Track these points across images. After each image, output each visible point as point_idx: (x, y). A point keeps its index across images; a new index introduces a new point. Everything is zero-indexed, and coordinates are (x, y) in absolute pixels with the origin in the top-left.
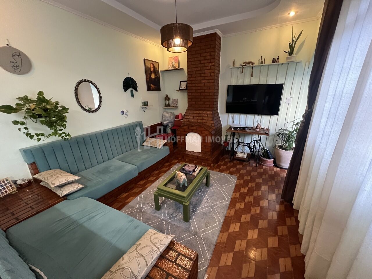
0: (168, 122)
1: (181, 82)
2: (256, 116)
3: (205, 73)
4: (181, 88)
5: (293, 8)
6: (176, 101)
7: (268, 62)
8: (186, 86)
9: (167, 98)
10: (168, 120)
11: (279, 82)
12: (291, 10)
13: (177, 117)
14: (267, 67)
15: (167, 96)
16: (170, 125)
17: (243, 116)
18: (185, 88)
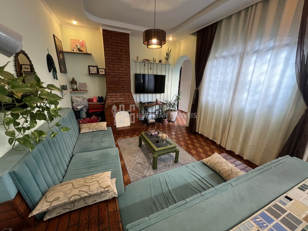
0: (83, 106)
1: (89, 66)
2: (153, 95)
3: (122, 62)
4: (90, 73)
5: (171, 36)
6: (85, 85)
7: (157, 62)
8: (96, 71)
9: (73, 82)
10: (83, 104)
11: (163, 74)
12: (170, 37)
13: (90, 100)
14: (156, 64)
15: (73, 79)
16: (85, 109)
17: (146, 95)
18: (96, 72)
